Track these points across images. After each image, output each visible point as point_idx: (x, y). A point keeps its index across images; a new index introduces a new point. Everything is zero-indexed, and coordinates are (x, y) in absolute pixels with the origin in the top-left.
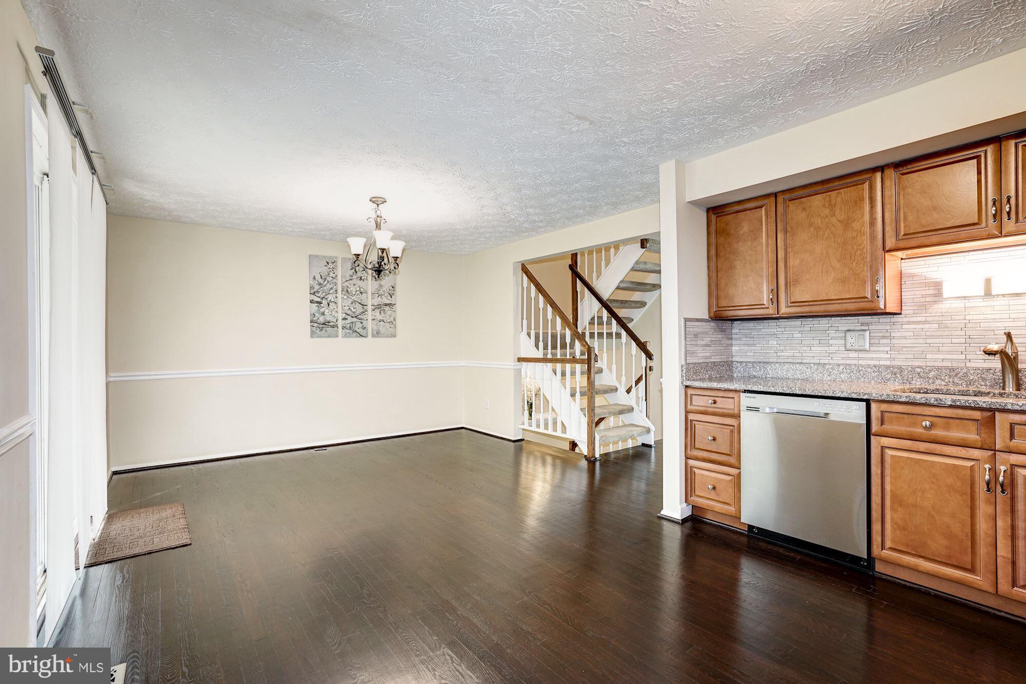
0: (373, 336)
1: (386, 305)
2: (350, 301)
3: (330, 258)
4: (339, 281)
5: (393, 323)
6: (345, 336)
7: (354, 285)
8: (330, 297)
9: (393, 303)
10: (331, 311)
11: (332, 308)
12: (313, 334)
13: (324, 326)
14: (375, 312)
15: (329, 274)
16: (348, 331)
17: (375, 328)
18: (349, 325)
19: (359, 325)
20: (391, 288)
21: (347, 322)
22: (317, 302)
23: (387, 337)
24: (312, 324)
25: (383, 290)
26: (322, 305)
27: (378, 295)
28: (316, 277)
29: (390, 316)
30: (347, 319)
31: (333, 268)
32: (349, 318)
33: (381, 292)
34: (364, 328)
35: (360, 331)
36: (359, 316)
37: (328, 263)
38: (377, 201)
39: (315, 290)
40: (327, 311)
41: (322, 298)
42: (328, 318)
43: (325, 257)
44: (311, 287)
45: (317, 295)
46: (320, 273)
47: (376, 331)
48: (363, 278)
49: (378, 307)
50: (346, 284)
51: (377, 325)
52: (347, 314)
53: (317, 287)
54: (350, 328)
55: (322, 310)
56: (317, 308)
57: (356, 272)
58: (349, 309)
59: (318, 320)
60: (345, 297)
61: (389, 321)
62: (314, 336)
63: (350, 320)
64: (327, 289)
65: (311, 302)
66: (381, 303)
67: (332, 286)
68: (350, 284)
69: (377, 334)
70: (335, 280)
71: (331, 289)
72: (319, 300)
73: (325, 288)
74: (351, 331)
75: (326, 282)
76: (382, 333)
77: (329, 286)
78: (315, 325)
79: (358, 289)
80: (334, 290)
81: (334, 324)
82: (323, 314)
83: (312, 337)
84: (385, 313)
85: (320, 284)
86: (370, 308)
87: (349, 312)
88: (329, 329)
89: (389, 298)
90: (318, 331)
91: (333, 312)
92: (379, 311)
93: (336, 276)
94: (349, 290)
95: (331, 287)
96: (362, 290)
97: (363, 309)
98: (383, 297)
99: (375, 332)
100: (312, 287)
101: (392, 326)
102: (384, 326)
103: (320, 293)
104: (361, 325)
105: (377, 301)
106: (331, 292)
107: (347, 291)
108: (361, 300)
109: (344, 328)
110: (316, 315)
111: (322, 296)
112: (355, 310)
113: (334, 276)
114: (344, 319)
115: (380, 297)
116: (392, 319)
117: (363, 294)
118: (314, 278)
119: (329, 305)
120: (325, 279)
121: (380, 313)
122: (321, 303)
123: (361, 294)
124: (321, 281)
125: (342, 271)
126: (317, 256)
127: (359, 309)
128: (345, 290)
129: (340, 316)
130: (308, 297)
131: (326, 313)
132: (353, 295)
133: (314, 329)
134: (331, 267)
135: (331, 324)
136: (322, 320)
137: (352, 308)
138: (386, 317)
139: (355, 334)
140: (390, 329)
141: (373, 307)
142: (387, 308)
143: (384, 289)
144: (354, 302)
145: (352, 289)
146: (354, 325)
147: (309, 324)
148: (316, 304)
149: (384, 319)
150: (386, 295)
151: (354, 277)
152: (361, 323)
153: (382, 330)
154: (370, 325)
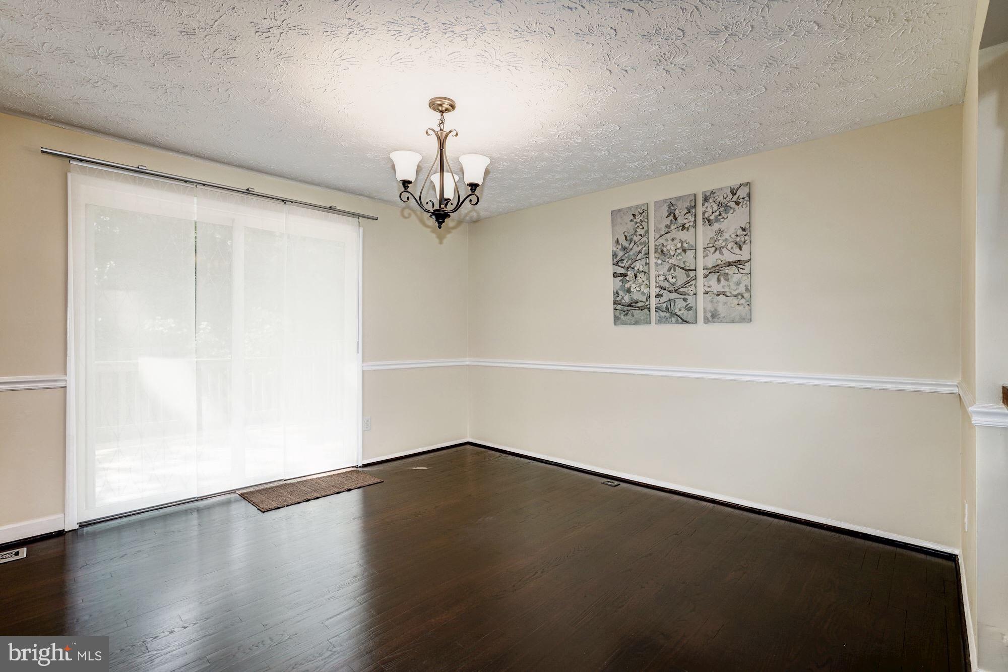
0: (706, 320)
1: (730, 264)
2: (667, 266)
3: (637, 207)
4: (652, 236)
5: (745, 296)
6: (660, 321)
7: (673, 240)
8: (639, 265)
9: (745, 257)
10: (639, 286)
11: (640, 281)
12: (616, 320)
13: (629, 308)
14: (710, 280)
15: (636, 231)
16: (663, 314)
17: (710, 307)
18: (664, 305)
19: (680, 304)
20: (740, 232)
21: (663, 299)
22: (622, 275)
23: (733, 321)
24: (616, 306)
25: (724, 238)
26: (627, 278)
27: (714, 248)
28: (619, 240)
29: (738, 284)
30: (662, 295)
31: (641, 221)
32: (665, 293)
33: (720, 243)
34: (689, 309)
35: (683, 314)
36: (681, 290)
37: (634, 216)
38: (442, 106)
39: (618, 258)
40: (634, 286)
41: (628, 268)
42: (636, 296)
43: (630, 208)
44: (613, 255)
45: (621, 264)
46: (624, 233)
47: (711, 312)
48: (687, 226)
49: (715, 270)
50: (661, 241)
51: (712, 302)
52: (661, 288)
53: (620, 254)
54: (667, 309)
55: (627, 286)
56: (621, 283)
57: (676, 219)
58: (666, 279)
59: (623, 301)
60: (660, 262)
61: (735, 293)
62: (619, 322)
63: (667, 296)
64: (634, 254)
65: (614, 276)
66: (719, 262)
67: (640, 247)
68: (667, 240)
69: (713, 317)
70: (645, 239)
71: (640, 252)
72: (623, 271)
73: (631, 253)
74: (668, 315)
75: (632, 244)
76: (722, 315)
77: (636, 249)
78: (619, 307)
79: (679, 245)
80: (643, 253)
81: (642, 304)
82: (629, 291)
83: (615, 324)
84: (727, 280)
85: (624, 249)
86: (701, 273)
87: (666, 284)
88: (637, 313)
89: (737, 250)
90: (622, 317)
91: (642, 287)
92: (716, 276)
93: (647, 232)
94: (665, 249)
95: (638, 249)
96: (685, 245)
97: (688, 276)
98: (724, 250)
99: (709, 315)
100: (615, 255)
101: (743, 301)
102: (725, 303)
103: (625, 262)
104: (685, 304)
105: (714, 259)
106: (638, 258)
107: (662, 251)
108: (684, 262)
109: (658, 309)
110: (621, 293)
111: (627, 265)
112: (674, 280)
113: (642, 232)
114: (658, 296)
115: (718, 252)
116: (742, 289)
117: (688, 252)
118: (617, 242)
119: (636, 277)
120: (631, 240)
121: (719, 280)
122: (625, 275)
123: (683, 254)
124: (626, 244)
125: (655, 222)
126: (620, 210)
127: (681, 277)
128: (659, 251)
129: (654, 291)
130: (611, 269)
131: (632, 290)
132: (671, 257)
133: (618, 313)
134: (639, 220)
135: (640, 304)
136: (627, 299)
137: (670, 277)
138: (729, 286)
139: (674, 319)
140: (741, 308)
141: (705, 271)
142: (733, 269)
143: (726, 236)
144: (673, 267)
145: (670, 247)
146: (672, 305)
147: (612, 306)
148: (620, 278)
149: (727, 290)
150: (729, 246)
151: (673, 227)
152: (685, 300)
153: (721, 309)
154: (701, 303)
